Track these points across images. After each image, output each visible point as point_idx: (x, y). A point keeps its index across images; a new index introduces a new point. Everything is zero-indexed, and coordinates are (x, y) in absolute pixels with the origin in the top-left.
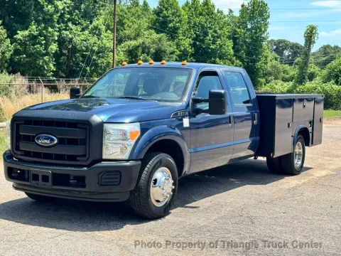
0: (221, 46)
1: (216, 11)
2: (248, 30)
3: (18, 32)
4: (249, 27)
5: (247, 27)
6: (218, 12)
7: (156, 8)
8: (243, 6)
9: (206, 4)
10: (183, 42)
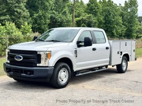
0: (117, 20)
1: (114, 4)
2: (128, 12)
3: (34, 15)
4: (129, 11)
5: (128, 11)
6: (115, 4)
7: (88, 3)
8: (126, 2)
9: (109, 1)
10: (100, 18)
